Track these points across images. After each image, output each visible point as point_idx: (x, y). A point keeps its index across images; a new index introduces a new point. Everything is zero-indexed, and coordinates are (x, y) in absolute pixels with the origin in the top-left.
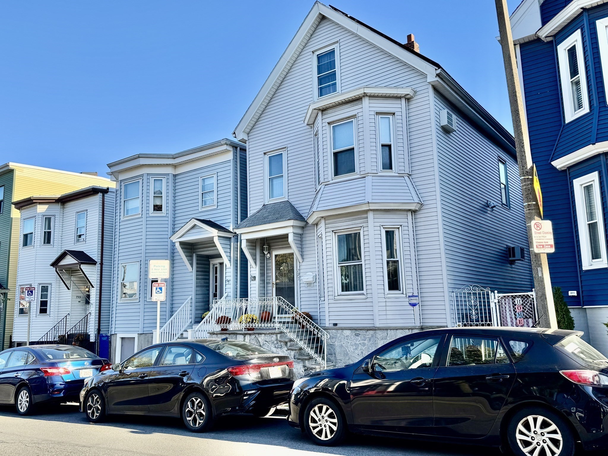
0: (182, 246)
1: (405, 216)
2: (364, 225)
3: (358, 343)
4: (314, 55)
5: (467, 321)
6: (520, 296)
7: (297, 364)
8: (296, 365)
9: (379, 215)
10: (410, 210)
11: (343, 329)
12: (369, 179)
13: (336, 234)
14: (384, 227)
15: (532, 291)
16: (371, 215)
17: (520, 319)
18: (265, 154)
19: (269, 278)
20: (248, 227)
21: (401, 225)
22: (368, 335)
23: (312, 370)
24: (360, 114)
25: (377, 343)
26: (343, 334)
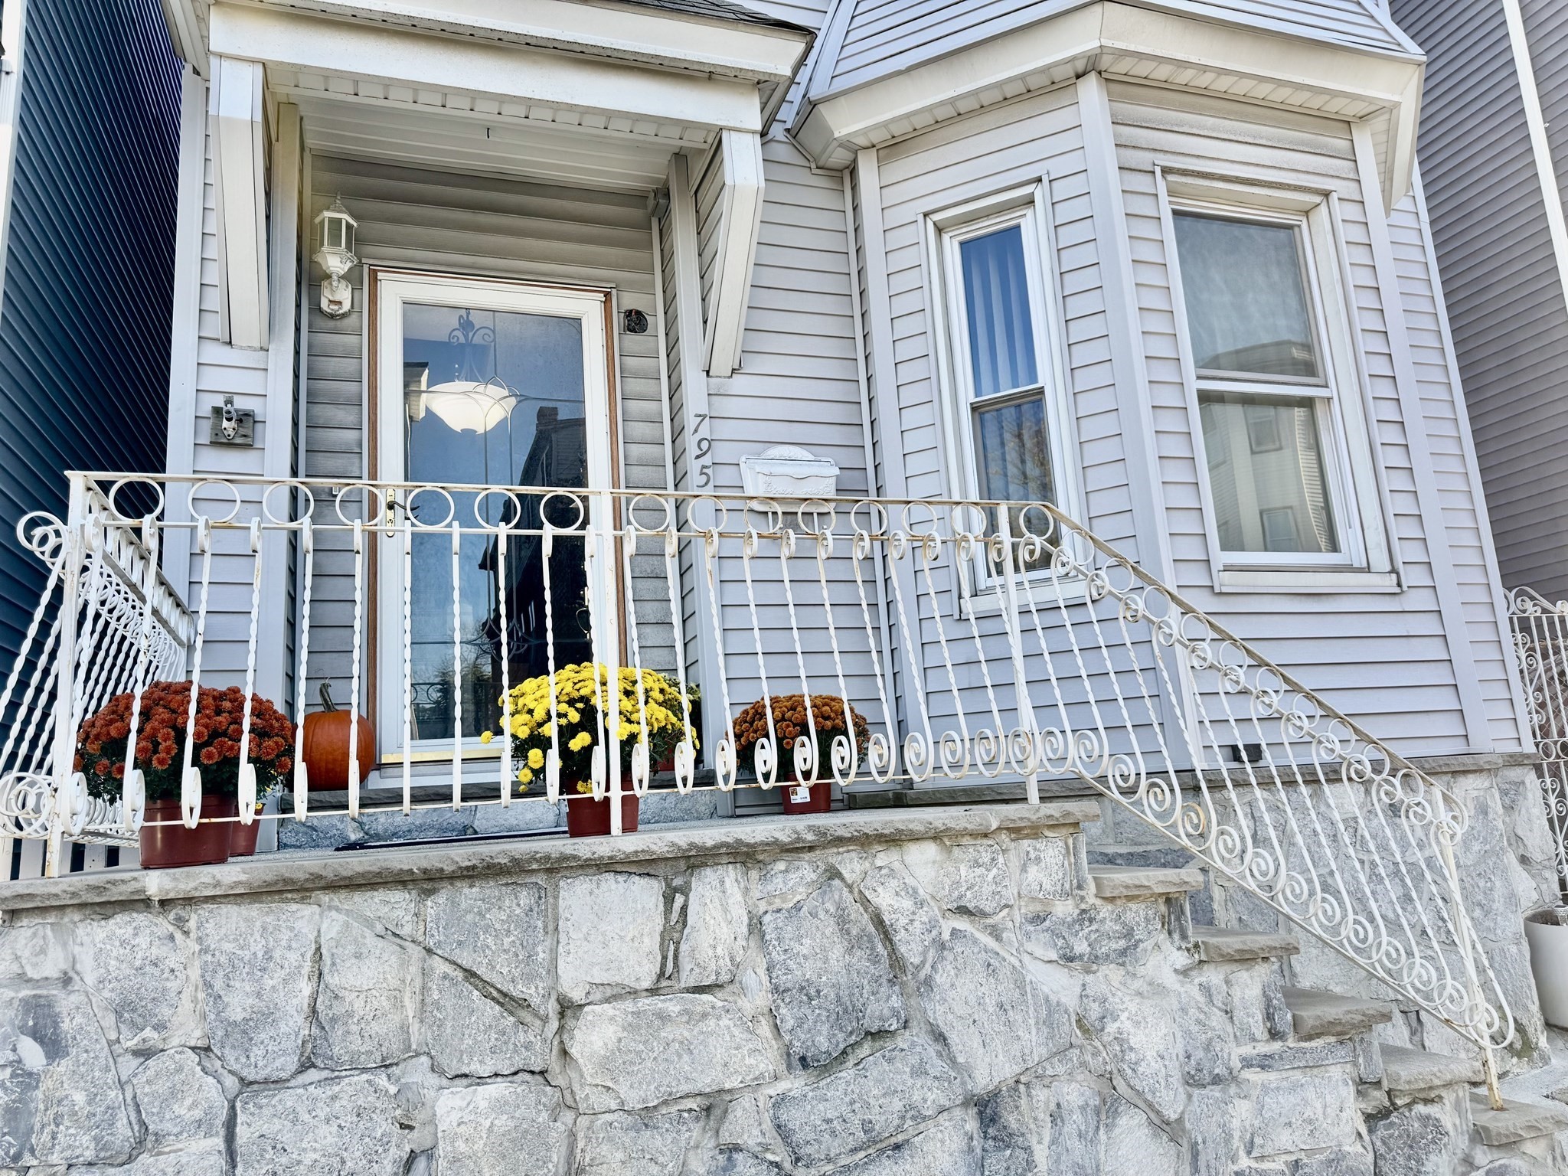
7: (1298, 1075)
8: (1294, 1088)
23: (1427, 1101)
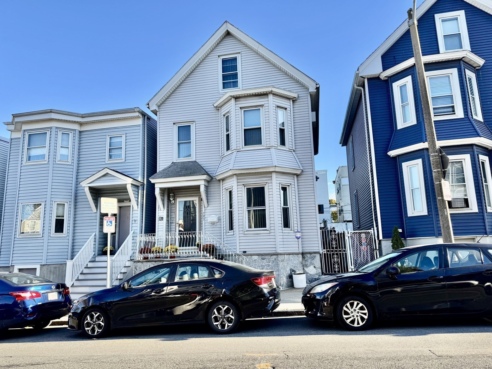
0: (91, 191)
1: (292, 178)
2: (269, 182)
3: (264, 264)
4: (220, 58)
5: (330, 248)
6: (364, 232)
9: (280, 176)
10: (295, 174)
11: (251, 255)
12: (273, 150)
13: (245, 187)
14: (281, 184)
15: (371, 229)
16: (274, 175)
17: (364, 247)
18: (174, 124)
19: (172, 219)
20: (164, 178)
21: (291, 184)
22: (272, 259)
24: (266, 105)
25: (279, 264)
26: (252, 258)
